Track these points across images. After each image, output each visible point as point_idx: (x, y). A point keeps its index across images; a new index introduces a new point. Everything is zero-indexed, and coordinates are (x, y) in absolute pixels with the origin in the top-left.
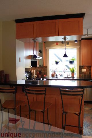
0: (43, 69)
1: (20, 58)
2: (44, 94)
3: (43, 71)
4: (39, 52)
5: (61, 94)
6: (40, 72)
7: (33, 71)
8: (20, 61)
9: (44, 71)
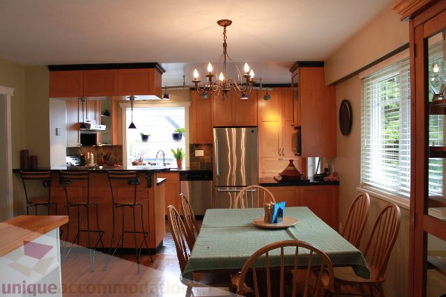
0: (112, 152)
1: (57, 129)
2: (87, 178)
3: (112, 157)
4: (102, 114)
5: (109, 178)
6: (105, 157)
7: (90, 156)
8: (57, 135)
9: (116, 155)
